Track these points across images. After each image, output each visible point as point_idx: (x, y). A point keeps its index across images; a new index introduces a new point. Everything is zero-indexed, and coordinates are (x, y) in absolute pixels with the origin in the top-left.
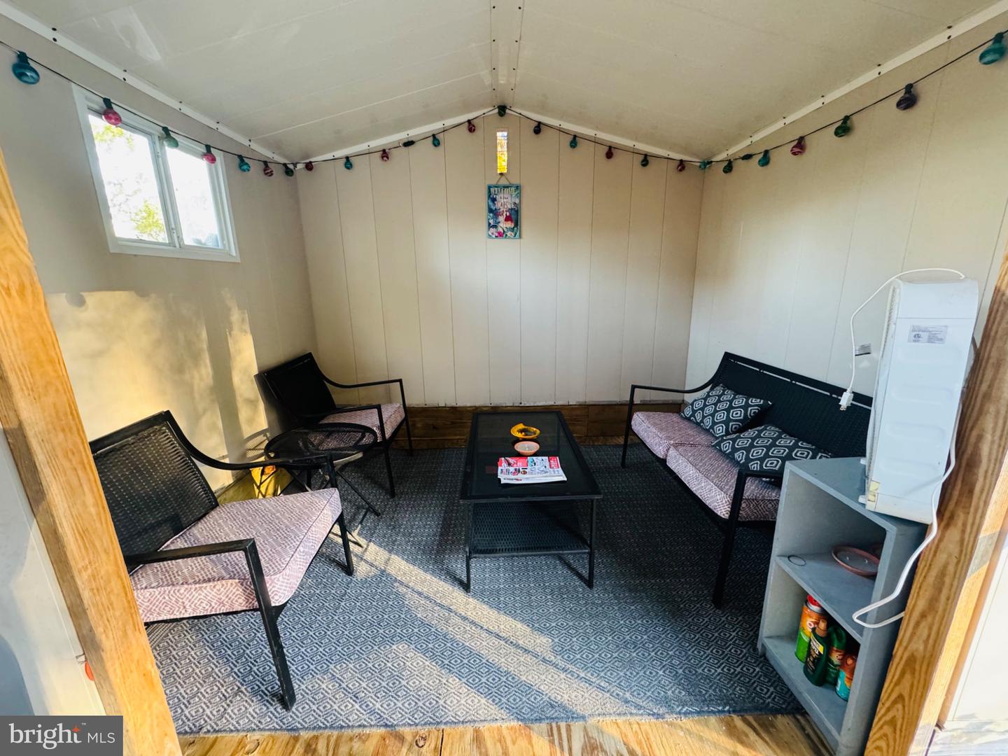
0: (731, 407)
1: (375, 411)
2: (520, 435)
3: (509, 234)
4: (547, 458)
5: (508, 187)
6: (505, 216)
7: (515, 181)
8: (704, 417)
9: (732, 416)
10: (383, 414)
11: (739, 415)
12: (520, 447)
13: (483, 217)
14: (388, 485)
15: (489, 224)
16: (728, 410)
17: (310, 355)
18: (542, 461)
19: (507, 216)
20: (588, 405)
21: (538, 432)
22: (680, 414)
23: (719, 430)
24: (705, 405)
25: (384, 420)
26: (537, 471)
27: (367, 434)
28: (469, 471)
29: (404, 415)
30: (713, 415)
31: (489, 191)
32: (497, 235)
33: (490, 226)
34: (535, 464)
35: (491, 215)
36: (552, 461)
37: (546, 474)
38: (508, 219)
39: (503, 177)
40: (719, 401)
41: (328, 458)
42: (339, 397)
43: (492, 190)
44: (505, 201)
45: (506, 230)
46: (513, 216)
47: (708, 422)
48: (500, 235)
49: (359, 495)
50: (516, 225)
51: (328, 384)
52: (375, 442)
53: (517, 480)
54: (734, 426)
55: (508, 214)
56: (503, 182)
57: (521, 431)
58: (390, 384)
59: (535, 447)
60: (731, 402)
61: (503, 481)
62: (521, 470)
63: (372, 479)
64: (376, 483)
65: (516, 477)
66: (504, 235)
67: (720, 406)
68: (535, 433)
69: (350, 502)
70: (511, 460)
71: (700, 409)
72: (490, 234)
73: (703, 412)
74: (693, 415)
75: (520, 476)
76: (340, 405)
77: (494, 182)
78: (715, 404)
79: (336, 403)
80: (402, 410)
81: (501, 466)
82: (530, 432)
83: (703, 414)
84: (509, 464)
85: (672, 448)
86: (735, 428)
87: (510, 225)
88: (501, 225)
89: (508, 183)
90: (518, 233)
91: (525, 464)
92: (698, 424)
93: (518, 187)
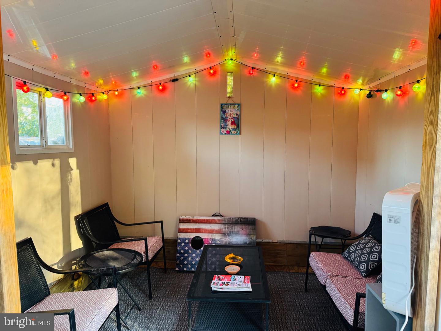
0: (371, 252)
1: (144, 241)
2: (230, 261)
3: (233, 132)
4: (243, 276)
5: (233, 105)
6: (231, 122)
7: (237, 101)
8: (355, 258)
9: (371, 258)
10: (148, 244)
11: (375, 258)
12: (229, 269)
13: (218, 122)
14: (148, 292)
15: (221, 126)
16: (369, 254)
17: (107, 204)
18: (240, 279)
19: (232, 122)
20: (286, 243)
21: (242, 259)
22: (342, 255)
23: (363, 267)
24: (356, 250)
25: (148, 248)
26: (235, 284)
27: (137, 256)
28: (195, 282)
29: (162, 245)
30: (360, 257)
31: (222, 107)
32: (226, 132)
33: (222, 127)
34: (235, 280)
35: (223, 121)
36: (246, 279)
37: (240, 286)
38: (233, 123)
39: (230, 99)
40: (365, 247)
41: (113, 269)
42: (122, 231)
43: (224, 106)
44: (231, 113)
45: (231, 130)
46: (236, 122)
47: (357, 261)
48: (228, 133)
49: (130, 296)
50: (238, 127)
51: (115, 222)
52: (141, 263)
53: (222, 289)
54: (372, 265)
55: (233, 120)
56: (230, 102)
57: (231, 258)
58: (156, 224)
59: (237, 269)
60: (372, 248)
61: (213, 289)
62: (226, 283)
63: (138, 286)
64: (140, 290)
65: (221, 287)
66: (230, 133)
67: (365, 251)
68: (240, 260)
69: (123, 300)
70: (221, 277)
71: (353, 252)
72: (222, 132)
73: (355, 254)
74: (349, 256)
75: (224, 286)
76: (122, 235)
77: (225, 102)
78: (362, 249)
79: (120, 235)
80: (161, 241)
81: (214, 280)
82: (237, 259)
83: (354, 256)
84: (219, 279)
85: (329, 278)
86: (373, 266)
87: (234, 127)
88: (229, 127)
89: (233, 102)
90: (239, 132)
91: (229, 280)
92: (352, 262)
93: (239, 105)
